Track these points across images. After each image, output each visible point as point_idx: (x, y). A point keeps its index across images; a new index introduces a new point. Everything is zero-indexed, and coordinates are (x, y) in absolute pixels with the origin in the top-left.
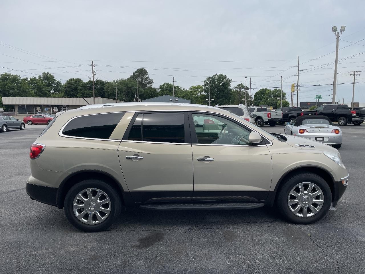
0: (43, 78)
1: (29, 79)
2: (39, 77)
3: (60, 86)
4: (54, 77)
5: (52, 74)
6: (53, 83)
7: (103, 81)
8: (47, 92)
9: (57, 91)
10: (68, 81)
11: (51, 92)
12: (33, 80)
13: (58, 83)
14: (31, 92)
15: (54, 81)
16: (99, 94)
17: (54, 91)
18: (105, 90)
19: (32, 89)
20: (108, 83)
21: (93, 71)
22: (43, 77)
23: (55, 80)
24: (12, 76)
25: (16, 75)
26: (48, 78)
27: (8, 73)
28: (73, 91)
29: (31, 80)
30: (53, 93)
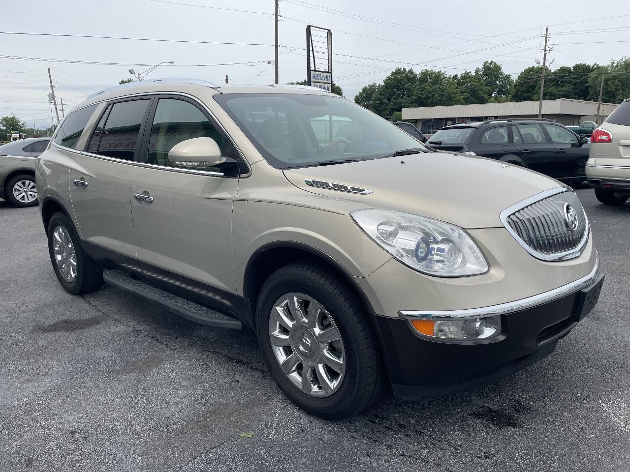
0: (482, 72)
1: (459, 77)
2: (477, 71)
3: (510, 83)
4: (500, 69)
5: (499, 64)
6: (497, 78)
7: (589, 66)
8: (486, 96)
9: (504, 93)
10: (522, 72)
11: (493, 95)
12: (466, 77)
13: (508, 77)
14: (459, 98)
15: (500, 76)
16: (576, 94)
17: (499, 94)
18: (590, 83)
19: (462, 93)
20: (598, 68)
21: (545, 48)
22: (482, 70)
23: (501, 74)
24: (434, 73)
25: (441, 72)
26: (491, 71)
27: (429, 69)
28: (529, 92)
29: (463, 78)
30: (496, 97)
